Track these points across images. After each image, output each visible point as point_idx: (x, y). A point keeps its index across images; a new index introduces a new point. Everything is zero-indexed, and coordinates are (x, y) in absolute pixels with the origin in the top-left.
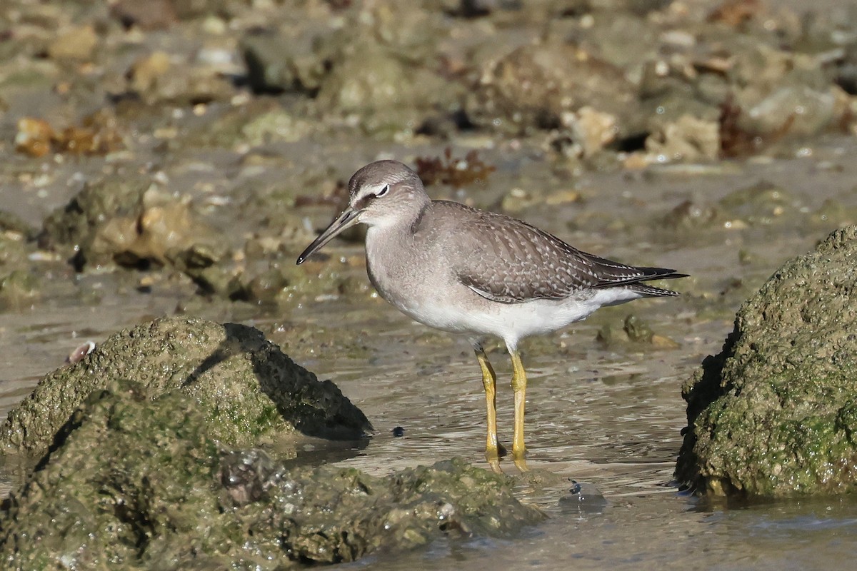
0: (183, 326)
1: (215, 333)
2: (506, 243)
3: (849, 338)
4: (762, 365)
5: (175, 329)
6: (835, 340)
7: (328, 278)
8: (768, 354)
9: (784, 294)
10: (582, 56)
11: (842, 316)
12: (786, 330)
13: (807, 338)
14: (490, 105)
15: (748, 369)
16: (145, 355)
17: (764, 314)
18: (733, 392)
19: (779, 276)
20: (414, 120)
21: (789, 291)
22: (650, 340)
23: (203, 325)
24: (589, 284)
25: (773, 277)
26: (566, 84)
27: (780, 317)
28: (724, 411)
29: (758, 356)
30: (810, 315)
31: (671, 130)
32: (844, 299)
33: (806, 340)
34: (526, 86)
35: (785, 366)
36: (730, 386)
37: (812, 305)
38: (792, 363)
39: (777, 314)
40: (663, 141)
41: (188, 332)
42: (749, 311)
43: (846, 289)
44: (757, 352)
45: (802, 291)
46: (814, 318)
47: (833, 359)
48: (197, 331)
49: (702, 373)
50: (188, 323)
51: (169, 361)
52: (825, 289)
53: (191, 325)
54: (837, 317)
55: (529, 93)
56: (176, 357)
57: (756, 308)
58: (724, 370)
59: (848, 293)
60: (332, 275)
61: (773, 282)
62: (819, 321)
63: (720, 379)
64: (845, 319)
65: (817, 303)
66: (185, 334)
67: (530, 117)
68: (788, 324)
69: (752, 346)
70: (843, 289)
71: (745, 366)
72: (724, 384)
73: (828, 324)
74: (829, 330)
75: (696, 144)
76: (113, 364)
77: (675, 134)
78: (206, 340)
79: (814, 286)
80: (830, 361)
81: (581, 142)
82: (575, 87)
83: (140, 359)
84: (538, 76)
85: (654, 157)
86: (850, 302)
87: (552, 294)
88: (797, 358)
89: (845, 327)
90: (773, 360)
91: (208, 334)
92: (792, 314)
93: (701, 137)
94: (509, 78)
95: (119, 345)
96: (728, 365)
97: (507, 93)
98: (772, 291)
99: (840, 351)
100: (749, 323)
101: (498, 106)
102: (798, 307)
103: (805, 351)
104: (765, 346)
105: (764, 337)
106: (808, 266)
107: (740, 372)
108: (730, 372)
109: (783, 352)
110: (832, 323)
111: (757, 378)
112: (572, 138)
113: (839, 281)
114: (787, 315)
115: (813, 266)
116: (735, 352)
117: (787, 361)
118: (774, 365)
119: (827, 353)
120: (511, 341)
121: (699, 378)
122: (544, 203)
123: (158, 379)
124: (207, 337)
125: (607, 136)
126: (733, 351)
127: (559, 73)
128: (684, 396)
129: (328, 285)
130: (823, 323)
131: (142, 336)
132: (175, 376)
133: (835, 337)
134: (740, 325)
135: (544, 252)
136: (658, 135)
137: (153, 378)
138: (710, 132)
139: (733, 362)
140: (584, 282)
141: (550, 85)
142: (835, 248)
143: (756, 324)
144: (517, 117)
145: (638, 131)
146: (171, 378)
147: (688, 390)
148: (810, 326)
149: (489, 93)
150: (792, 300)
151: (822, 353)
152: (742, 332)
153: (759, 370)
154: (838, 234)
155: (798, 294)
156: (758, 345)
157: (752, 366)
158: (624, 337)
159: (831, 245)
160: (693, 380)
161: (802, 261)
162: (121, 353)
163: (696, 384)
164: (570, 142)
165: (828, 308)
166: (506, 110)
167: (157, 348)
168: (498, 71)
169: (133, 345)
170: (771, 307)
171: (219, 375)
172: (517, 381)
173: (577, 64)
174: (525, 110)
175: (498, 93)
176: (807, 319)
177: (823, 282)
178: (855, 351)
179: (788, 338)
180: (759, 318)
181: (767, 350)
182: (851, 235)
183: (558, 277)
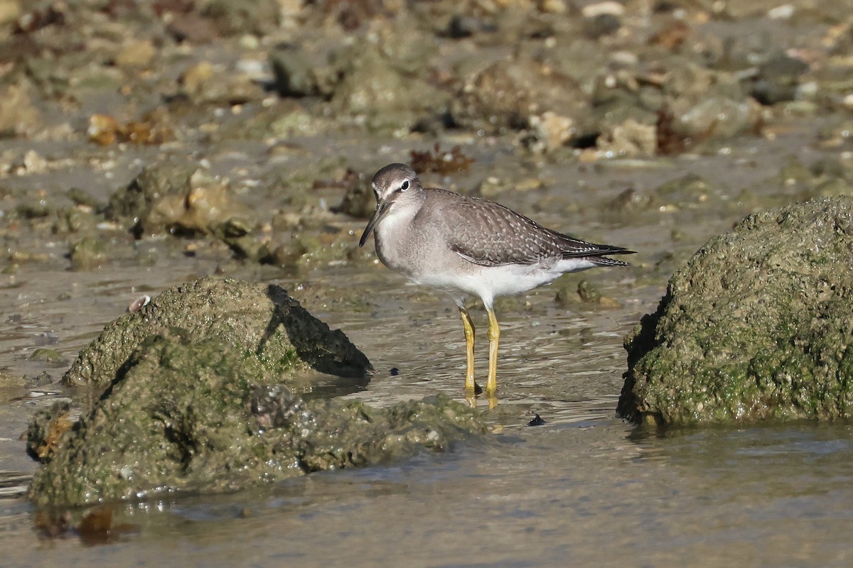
0: (221, 284)
1: (247, 291)
2: (485, 219)
3: (760, 302)
4: (689, 323)
5: (215, 286)
6: (748, 304)
7: (339, 247)
8: (694, 314)
9: (708, 266)
10: (546, 70)
11: (754, 284)
12: (709, 295)
13: (725, 301)
14: (471, 109)
15: (678, 326)
16: (191, 307)
17: (691, 282)
18: (665, 344)
19: (703, 251)
20: (409, 120)
21: (711, 263)
22: (598, 301)
23: (238, 283)
24: (553, 253)
25: (699, 252)
26: (533, 93)
27: (704, 284)
28: (656, 359)
29: (686, 315)
30: (728, 283)
31: (617, 132)
32: (756, 270)
33: (725, 303)
34: (500, 94)
35: (708, 324)
36: (663, 340)
37: (730, 274)
38: (713, 322)
39: (701, 282)
40: (610, 140)
41: (226, 289)
42: (679, 279)
43: (758, 263)
44: (685, 312)
45: (722, 263)
46: (732, 286)
47: (747, 319)
48: (232, 289)
49: (640, 328)
50: (225, 282)
51: (210, 312)
52: (741, 262)
53: (229, 283)
54: (750, 285)
55: (503, 100)
56: (215, 309)
57: (685, 276)
58: (658, 326)
59: (759, 266)
60: (342, 245)
61: (698, 256)
62: (735, 288)
63: (655, 334)
64: (756, 287)
65: (734, 273)
66: (223, 290)
67: (504, 119)
68: (710, 290)
69: (681, 307)
70: (755, 262)
71: (675, 323)
72: (658, 338)
73: (743, 290)
74: (744, 295)
75: (637, 142)
76: (164, 314)
77: (621, 134)
78: (240, 296)
79: (732, 260)
80: (744, 320)
81: (544, 139)
82: (541, 96)
83: (186, 310)
84: (511, 87)
85: (604, 153)
86: (761, 273)
87: (522, 260)
88: (717, 318)
89: (756, 293)
90: (698, 319)
91: (242, 290)
92: (713, 281)
93: (641, 138)
94: (487, 87)
95: (170, 299)
96: (661, 322)
97: (485, 99)
98: (698, 263)
99: (752, 312)
100: (679, 288)
101: (478, 110)
102: (718, 277)
103: (724, 312)
104: (692, 307)
105: (691, 300)
106: (727, 244)
107: (671, 328)
108: (663, 328)
109: (706, 312)
110: (746, 290)
111: (685, 333)
112: (537, 138)
113: (752, 256)
114: (710, 283)
115: (731, 243)
116: (668, 311)
117: (709, 320)
118: (699, 323)
119: (742, 314)
120: (488, 300)
121: (638, 333)
122: (514, 188)
123: (200, 327)
124: (241, 293)
125: (566, 135)
126: (666, 311)
127: (527, 84)
128: (625, 346)
129: (339, 253)
130: (739, 290)
131: (188, 292)
132: (215, 324)
133: (748, 301)
134: (672, 290)
135: (516, 226)
136: (606, 135)
137: (197, 326)
138: (649, 133)
139: (665, 320)
140: (548, 251)
141: (520, 93)
142: (749, 229)
143: (684, 289)
144: (493, 119)
145: (590, 132)
146: (211, 326)
147: (629, 342)
148: (728, 291)
149: (471, 99)
150: (714, 270)
151: (737, 314)
152: (673, 296)
153: (687, 327)
154: (752, 218)
155: (718, 265)
156: (686, 306)
157: (680, 324)
158: (578, 298)
159: (746, 226)
160: (632, 334)
161: (722, 239)
162: (171, 305)
163: (635, 338)
164: (535, 140)
165: (743, 278)
166: (485, 113)
167: (200, 302)
168: (478, 82)
169: (181, 299)
170: (697, 275)
171: (250, 324)
172: (492, 333)
173: (542, 77)
174: (500, 113)
175: (478, 100)
176: (726, 286)
177: (739, 256)
178: (764, 313)
179: (710, 301)
180: (688, 284)
181: (693, 310)
182: (762, 218)
183: (527, 245)
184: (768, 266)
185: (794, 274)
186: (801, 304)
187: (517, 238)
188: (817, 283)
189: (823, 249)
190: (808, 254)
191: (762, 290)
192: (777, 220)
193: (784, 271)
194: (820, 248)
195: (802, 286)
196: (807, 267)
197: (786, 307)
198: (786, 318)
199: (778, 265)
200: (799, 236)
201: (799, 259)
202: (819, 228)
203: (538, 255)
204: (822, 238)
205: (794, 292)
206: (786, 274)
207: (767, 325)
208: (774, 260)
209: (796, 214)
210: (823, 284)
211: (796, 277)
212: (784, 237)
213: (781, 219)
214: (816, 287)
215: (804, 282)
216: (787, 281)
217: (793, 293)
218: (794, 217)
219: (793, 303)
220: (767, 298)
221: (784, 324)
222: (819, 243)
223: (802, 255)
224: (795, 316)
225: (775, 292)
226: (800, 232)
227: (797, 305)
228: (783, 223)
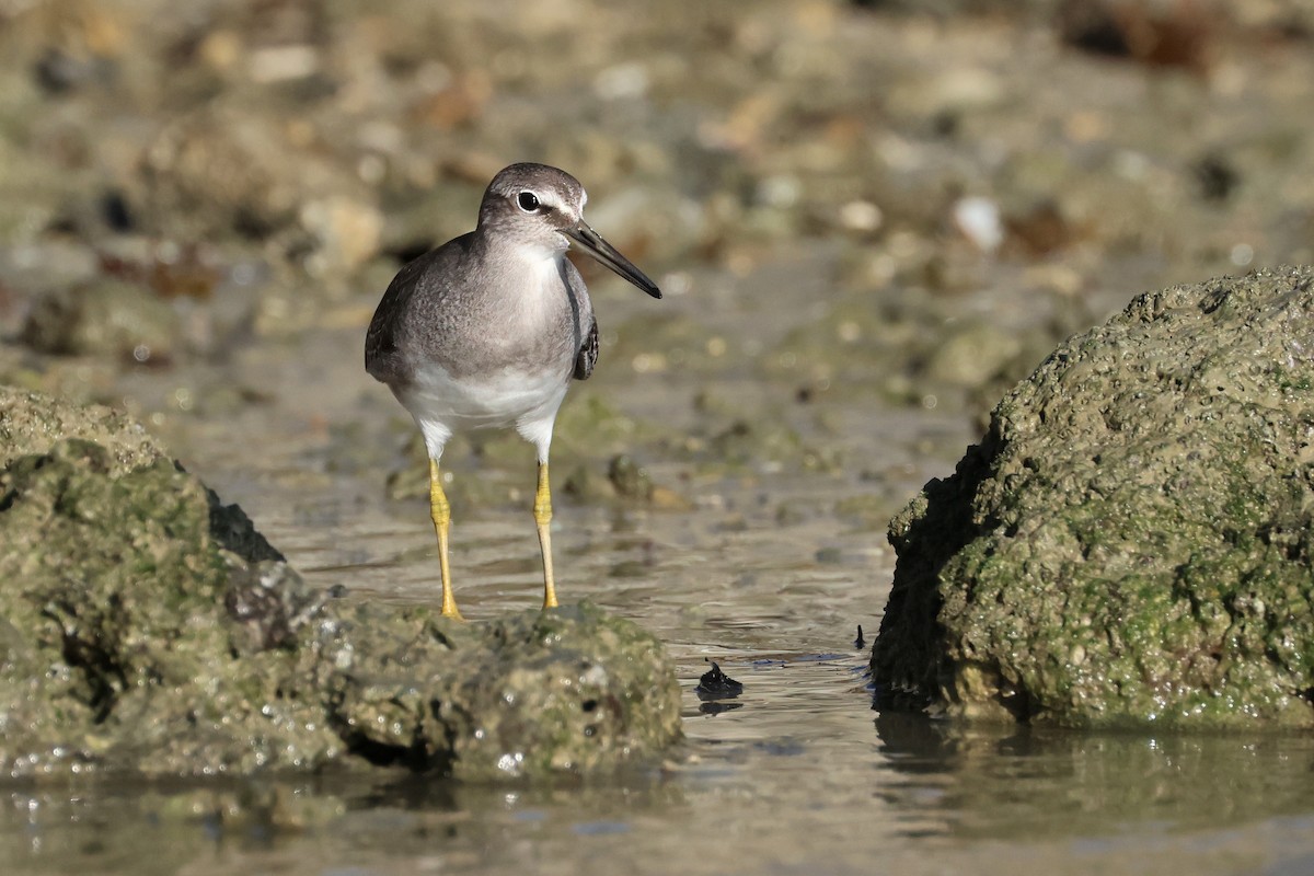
1: (72, 417)
3: (1190, 457)
4: (1048, 492)
5: (11, 407)
6: (1167, 459)
8: (1058, 475)
9: (1075, 385)
10: (299, 133)
11: (1174, 423)
12: (1081, 440)
13: (1120, 454)
15: (1026, 497)
17: (1042, 415)
18: (1001, 532)
19: (1063, 358)
21: (1082, 379)
22: (649, 497)
23: (53, 404)
25: (1052, 358)
26: (282, 174)
27: (1070, 419)
28: (982, 559)
29: (1040, 477)
30: (1119, 419)
32: (1177, 397)
33: (1120, 456)
35: (1087, 495)
36: (992, 522)
37: (1122, 403)
38: (1098, 491)
39: (1064, 416)
41: (32, 412)
42: (1017, 408)
43: (1178, 382)
44: (1036, 471)
45: (1105, 381)
46: (1128, 425)
47: (1165, 488)
48: (46, 412)
49: (925, 504)
50: (30, 399)
52: (1143, 381)
53: (36, 402)
54: (1166, 424)
56: (13, 450)
57: (1028, 404)
58: (978, 498)
59: (1182, 387)
61: (1053, 366)
62: (1135, 429)
63: (970, 513)
64: (1179, 427)
65: (1132, 401)
66: (27, 415)
67: (226, 217)
68: (1083, 431)
69: (1027, 463)
70: (1172, 381)
71: (1018, 493)
72: (979, 520)
73: (1151, 434)
74: (1159, 442)
78: (59, 428)
79: (1124, 375)
80: (1160, 490)
86: (1186, 402)
88: (1107, 483)
89: (1182, 440)
90: (1068, 486)
91: (62, 417)
92: (1089, 414)
94: (197, 158)
96: (985, 490)
98: (1053, 380)
99: (1175, 476)
100: (1018, 427)
102: (1099, 404)
103: (1120, 473)
104: (1051, 463)
105: (1046, 448)
106: (1114, 344)
107: (1011, 502)
108: (989, 502)
109: (1082, 473)
110: (1161, 433)
111: (1043, 510)
112: (314, 245)
113: (1165, 369)
114: (1081, 418)
115: (1123, 343)
116: (998, 469)
117: (1091, 487)
118: (1068, 494)
119: (1155, 478)
121: (919, 512)
122: (320, 323)
124: (60, 422)
126: (993, 468)
128: (892, 539)
130: (1143, 433)
133: (1167, 453)
134: (1003, 429)
139: (993, 489)
142: (1144, 320)
143: (1028, 429)
147: (900, 531)
148: (1121, 436)
150: (1088, 394)
151: (1147, 477)
152: (1006, 442)
153: (1044, 499)
154: (1149, 300)
155: (1098, 385)
156: (1038, 460)
157: (1030, 492)
158: (607, 489)
159: (1136, 316)
160: (909, 515)
161: (1100, 336)
163: (914, 523)
164: (308, 249)
165: (1151, 410)
166: (189, 203)
168: (181, 147)
170: (1053, 404)
173: (294, 146)
176: (1114, 426)
177: (1138, 369)
178: (1199, 478)
179: (1087, 453)
180: (1034, 420)
181: (1055, 468)
182: (1169, 300)
184: (1203, 391)
185: (1253, 406)
186: (1264, 467)
188: (1295, 428)
189: (1302, 362)
190: (1278, 370)
191: (1190, 435)
192: (1201, 305)
193: (1233, 402)
194: (1297, 360)
195: (1268, 430)
196: (1274, 392)
197: (1237, 469)
198: (1241, 490)
199: (1221, 389)
200: (1255, 335)
201: (1260, 379)
202: (1294, 322)
204: (1302, 341)
205: (1252, 441)
206: (1235, 408)
207: (1206, 504)
208: (1213, 379)
209: (1243, 294)
210: (1306, 430)
211: (1256, 413)
212: (1224, 336)
213: (1210, 302)
214: (1294, 435)
215: (1271, 424)
216: (1239, 419)
217: (1250, 444)
218: (1240, 299)
219: (1250, 465)
220: (1205, 451)
221: (1238, 502)
222: (1295, 351)
223: (1267, 372)
224: (1258, 488)
225: (1217, 439)
226: (1257, 328)
227: (1258, 468)
228: (1217, 312)
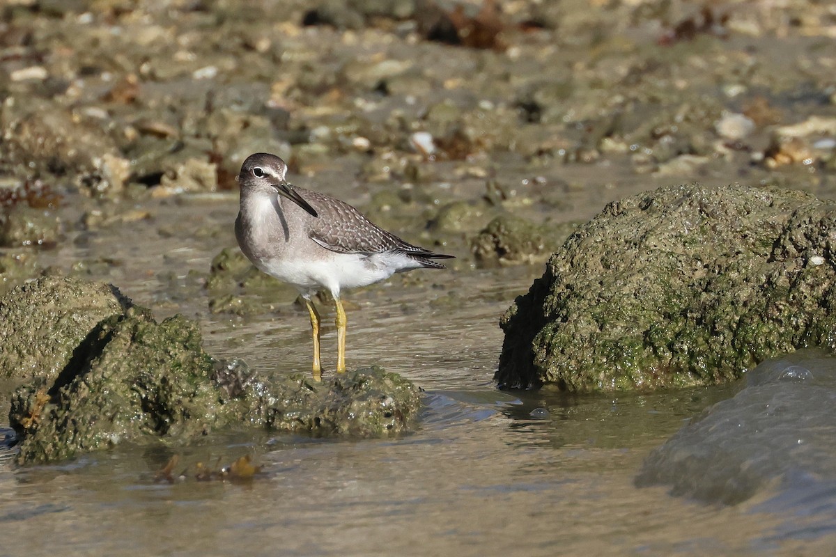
0: (63, 283)
1: (87, 288)
3: (645, 279)
4: (580, 300)
5: (58, 285)
6: (635, 281)
8: (584, 292)
9: (586, 248)
10: (76, 118)
11: (635, 264)
12: (592, 274)
13: (612, 280)
14: (11, 155)
15: (569, 303)
16: (36, 305)
17: (572, 263)
18: (559, 320)
19: (579, 236)
21: (589, 245)
23: (77, 282)
24: (391, 247)
25: (573, 236)
26: (69, 139)
27: (585, 264)
28: (555, 333)
29: (575, 293)
30: (609, 263)
31: (181, 170)
32: (635, 251)
34: (40, 140)
35: (599, 301)
36: (554, 316)
37: (610, 256)
38: (603, 298)
39: (583, 263)
40: (175, 177)
41: (68, 287)
42: (559, 261)
43: (635, 244)
44: (572, 290)
45: (600, 246)
46: (613, 266)
47: (635, 295)
48: (73, 287)
49: (516, 308)
51: (55, 309)
52: (618, 244)
53: (69, 282)
54: (631, 264)
55: (43, 146)
56: (60, 306)
57: (564, 258)
58: (545, 304)
59: (637, 247)
61: (574, 240)
62: (617, 268)
63: (543, 312)
64: (638, 265)
65: (614, 254)
66: (65, 289)
67: (43, 164)
68: (592, 270)
69: (568, 287)
70: (632, 244)
71: (565, 301)
72: (547, 315)
73: (625, 270)
74: (628, 273)
75: (199, 180)
76: (11, 311)
77: (184, 173)
78: (81, 294)
79: (609, 242)
80: (633, 296)
81: (108, 179)
82: (75, 141)
83: (32, 308)
84: (48, 134)
85: (167, 190)
86: (640, 253)
88: (607, 294)
89: (640, 271)
90: (589, 296)
91: (82, 288)
92: (594, 262)
93: (204, 175)
94: (27, 134)
95: (16, 298)
96: (548, 300)
97: (26, 146)
98: (575, 246)
99: (639, 289)
100: (561, 270)
101: (18, 156)
102: (598, 258)
103: (613, 289)
104: (579, 287)
105: (576, 279)
106: (602, 228)
107: (563, 306)
108: (551, 306)
109: (595, 290)
110: (630, 269)
111: (578, 309)
112: (102, 176)
113: (628, 238)
114: (590, 264)
115: (606, 227)
116: (554, 291)
117: (600, 296)
118: (590, 300)
119: (630, 291)
120: (335, 289)
121: (514, 313)
123: (48, 323)
124: (81, 291)
125: (124, 175)
126: (551, 290)
127: (62, 131)
128: (502, 326)
130: (621, 269)
131: (33, 291)
132: (61, 320)
133: (634, 279)
134: (553, 271)
136: (171, 174)
137: (43, 323)
138: (210, 171)
139: (552, 300)
140: (388, 244)
141: (58, 140)
142: (613, 215)
143: (565, 270)
144: (32, 164)
145: (152, 171)
146: (58, 321)
147: (505, 322)
148: (611, 271)
149: (11, 146)
150: (592, 252)
151: (626, 290)
152: (556, 277)
153: (578, 304)
154: (614, 205)
155: (597, 248)
156: (573, 285)
157: (571, 300)
159: (609, 213)
160: (509, 313)
161: (595, 224)
162: (17, 303)
163: (512, 317)
164: (99, 179)
165: (624, 258)
166: (25, 158)
167: (45, 300)
168: (18, 130)
169: (27, 297)
170: (577, 258)
171: (93, 319)
172: (340, 321)
173: (74, 125)
174: (41, 158)
175: (18, 146)
176: (607, 267)
177: (615, 239)
178: (650, 289)
179: (596, 280)
180: (568, 265)
181: (582, 288)
182: (624, 205)
183: (372, 236)
184: (647, 247)
185: (672, 253)
186: (678, 281)
187: (363, 229)
188: (691, 262)
189: (691, 231)
190: (681, 236)
191: (644, 269)
192: (640, 206)
193: (662, 252)
194: (689, 230)
195: (679, 264)
196: (680, 246)
197: (667, 285)
198: (670, 293)
199: (656, 246)
200: (668, 219)
201: (673, 240)
202: (686, 212)
203: (380, 247)
204: (691, 221)
205: (673, 270)
206: (663, 255)
207: (654, 300)
208: (652, 242)
209: (660, 200)
210: (697, 263)
211: (673, 257)
212: (653, 221)
213: (644, 205)
214: (691, 266)
215: (680, 261)
216: (666, 260)
217: (671, 271)
218: (659, 202)
219: (672, 281)
220: (652, 276)
221: (669, 299)
222: (687, 226)
223: (676, 237)
224: (678, 292)
225: (656, 270)
226: (669, 216)
227: (676, 282)
228: (648, 209)
